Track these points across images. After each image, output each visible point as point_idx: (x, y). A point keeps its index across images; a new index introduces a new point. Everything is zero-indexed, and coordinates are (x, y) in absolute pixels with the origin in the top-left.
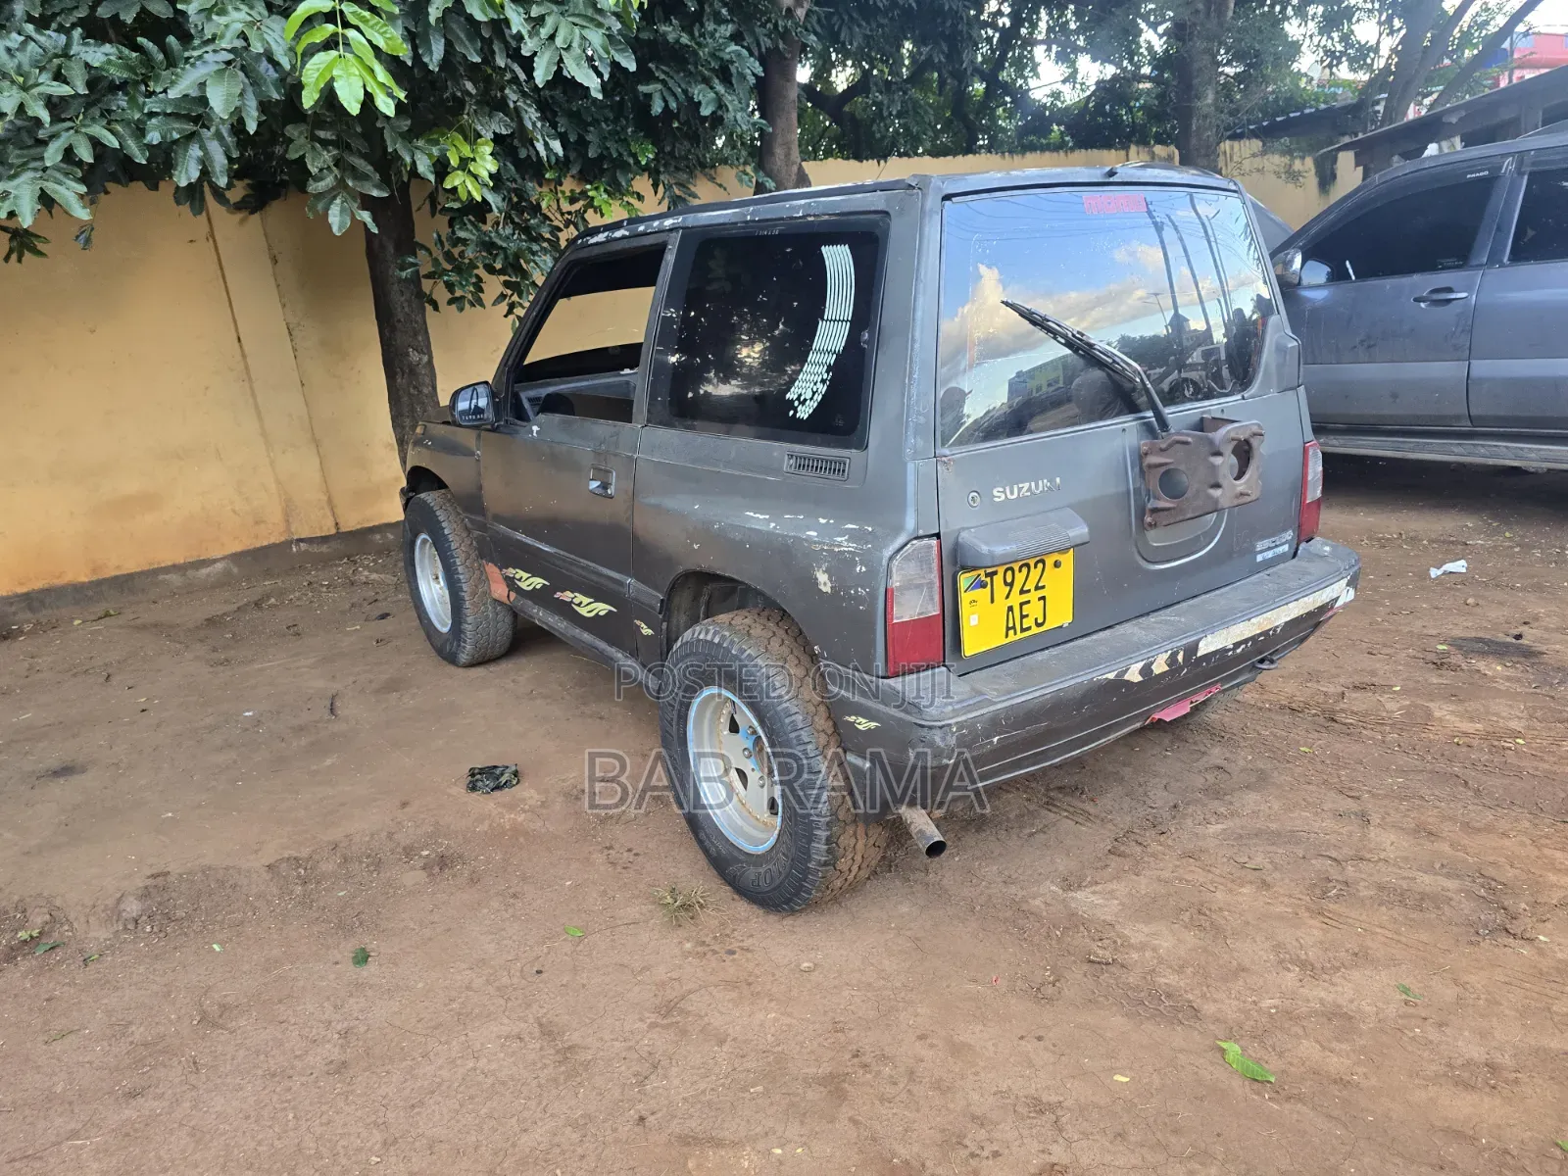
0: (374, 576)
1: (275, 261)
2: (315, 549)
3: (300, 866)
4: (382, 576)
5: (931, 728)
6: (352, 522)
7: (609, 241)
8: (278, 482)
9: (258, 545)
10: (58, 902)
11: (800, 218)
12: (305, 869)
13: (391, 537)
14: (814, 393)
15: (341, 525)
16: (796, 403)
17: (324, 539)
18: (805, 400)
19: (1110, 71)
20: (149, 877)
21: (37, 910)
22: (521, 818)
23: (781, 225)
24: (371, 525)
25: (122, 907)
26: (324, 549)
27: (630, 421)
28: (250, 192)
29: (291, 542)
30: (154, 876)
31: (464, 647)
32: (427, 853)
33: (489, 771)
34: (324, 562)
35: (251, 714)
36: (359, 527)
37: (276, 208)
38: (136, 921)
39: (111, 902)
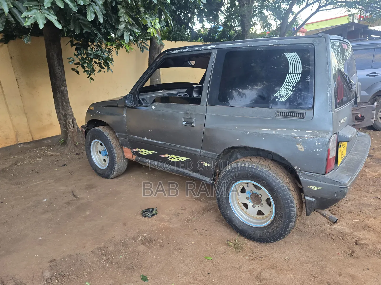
0: (52, 153)
1: (12, 59)
2: (26, 146)
3: (102, 250)
4: (55, 153)
5: (344, 188)
6: (37, 137)
7: (180, 52)
8: (13, 126)
9: (7, 145)
10: (17, 277)
11: (272, 45)
12: (104, 250)
13: (50, 141)
14: (287, 94)
15: (34, 138)
16: (279, 97)
17: (29, 143)
18: (283, 96)
19: (212, 25)
20: (49, 262)
21: (9, 281)
22: (166, 224)
23: (265, 47)
24: (43, 138)
25: (44, 274)
26: (29, 146)
27: (200, 104)
28: (4, 37)
29: (18, 144)
30: (51, 261)
31: (113, 173)
32: (140, 239)
33: (148, 210)
34: (30, 150)
35: (46, 200)
36: (39, 139)
37: (11, 43)
38: (51, 279)
39: (40, 274)
